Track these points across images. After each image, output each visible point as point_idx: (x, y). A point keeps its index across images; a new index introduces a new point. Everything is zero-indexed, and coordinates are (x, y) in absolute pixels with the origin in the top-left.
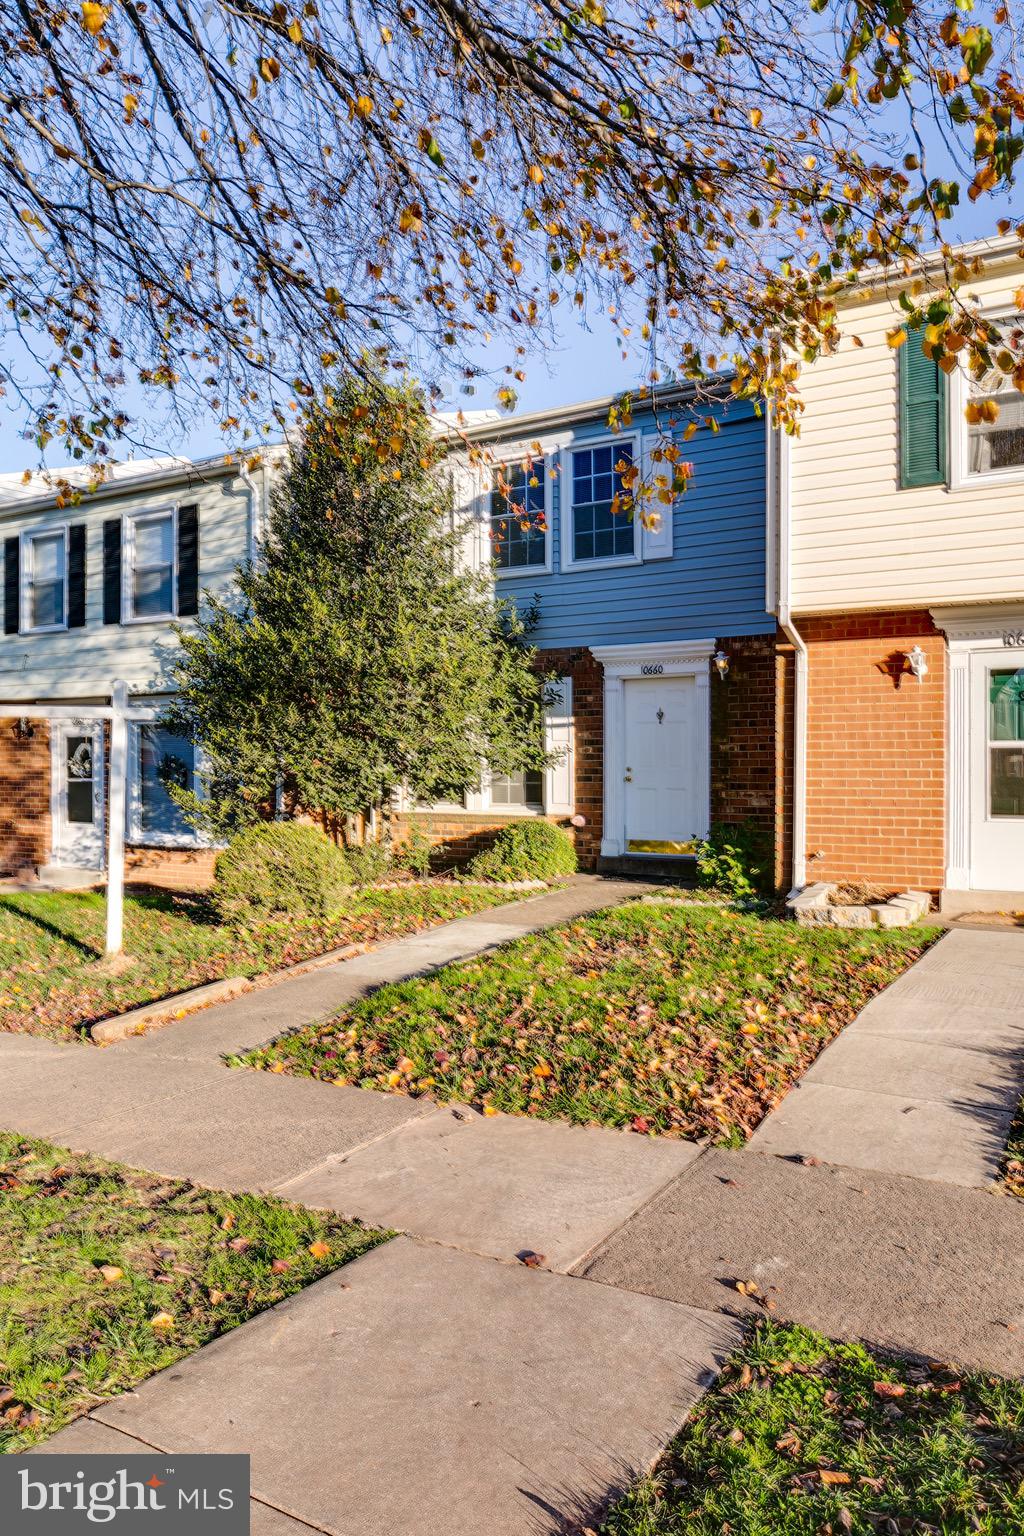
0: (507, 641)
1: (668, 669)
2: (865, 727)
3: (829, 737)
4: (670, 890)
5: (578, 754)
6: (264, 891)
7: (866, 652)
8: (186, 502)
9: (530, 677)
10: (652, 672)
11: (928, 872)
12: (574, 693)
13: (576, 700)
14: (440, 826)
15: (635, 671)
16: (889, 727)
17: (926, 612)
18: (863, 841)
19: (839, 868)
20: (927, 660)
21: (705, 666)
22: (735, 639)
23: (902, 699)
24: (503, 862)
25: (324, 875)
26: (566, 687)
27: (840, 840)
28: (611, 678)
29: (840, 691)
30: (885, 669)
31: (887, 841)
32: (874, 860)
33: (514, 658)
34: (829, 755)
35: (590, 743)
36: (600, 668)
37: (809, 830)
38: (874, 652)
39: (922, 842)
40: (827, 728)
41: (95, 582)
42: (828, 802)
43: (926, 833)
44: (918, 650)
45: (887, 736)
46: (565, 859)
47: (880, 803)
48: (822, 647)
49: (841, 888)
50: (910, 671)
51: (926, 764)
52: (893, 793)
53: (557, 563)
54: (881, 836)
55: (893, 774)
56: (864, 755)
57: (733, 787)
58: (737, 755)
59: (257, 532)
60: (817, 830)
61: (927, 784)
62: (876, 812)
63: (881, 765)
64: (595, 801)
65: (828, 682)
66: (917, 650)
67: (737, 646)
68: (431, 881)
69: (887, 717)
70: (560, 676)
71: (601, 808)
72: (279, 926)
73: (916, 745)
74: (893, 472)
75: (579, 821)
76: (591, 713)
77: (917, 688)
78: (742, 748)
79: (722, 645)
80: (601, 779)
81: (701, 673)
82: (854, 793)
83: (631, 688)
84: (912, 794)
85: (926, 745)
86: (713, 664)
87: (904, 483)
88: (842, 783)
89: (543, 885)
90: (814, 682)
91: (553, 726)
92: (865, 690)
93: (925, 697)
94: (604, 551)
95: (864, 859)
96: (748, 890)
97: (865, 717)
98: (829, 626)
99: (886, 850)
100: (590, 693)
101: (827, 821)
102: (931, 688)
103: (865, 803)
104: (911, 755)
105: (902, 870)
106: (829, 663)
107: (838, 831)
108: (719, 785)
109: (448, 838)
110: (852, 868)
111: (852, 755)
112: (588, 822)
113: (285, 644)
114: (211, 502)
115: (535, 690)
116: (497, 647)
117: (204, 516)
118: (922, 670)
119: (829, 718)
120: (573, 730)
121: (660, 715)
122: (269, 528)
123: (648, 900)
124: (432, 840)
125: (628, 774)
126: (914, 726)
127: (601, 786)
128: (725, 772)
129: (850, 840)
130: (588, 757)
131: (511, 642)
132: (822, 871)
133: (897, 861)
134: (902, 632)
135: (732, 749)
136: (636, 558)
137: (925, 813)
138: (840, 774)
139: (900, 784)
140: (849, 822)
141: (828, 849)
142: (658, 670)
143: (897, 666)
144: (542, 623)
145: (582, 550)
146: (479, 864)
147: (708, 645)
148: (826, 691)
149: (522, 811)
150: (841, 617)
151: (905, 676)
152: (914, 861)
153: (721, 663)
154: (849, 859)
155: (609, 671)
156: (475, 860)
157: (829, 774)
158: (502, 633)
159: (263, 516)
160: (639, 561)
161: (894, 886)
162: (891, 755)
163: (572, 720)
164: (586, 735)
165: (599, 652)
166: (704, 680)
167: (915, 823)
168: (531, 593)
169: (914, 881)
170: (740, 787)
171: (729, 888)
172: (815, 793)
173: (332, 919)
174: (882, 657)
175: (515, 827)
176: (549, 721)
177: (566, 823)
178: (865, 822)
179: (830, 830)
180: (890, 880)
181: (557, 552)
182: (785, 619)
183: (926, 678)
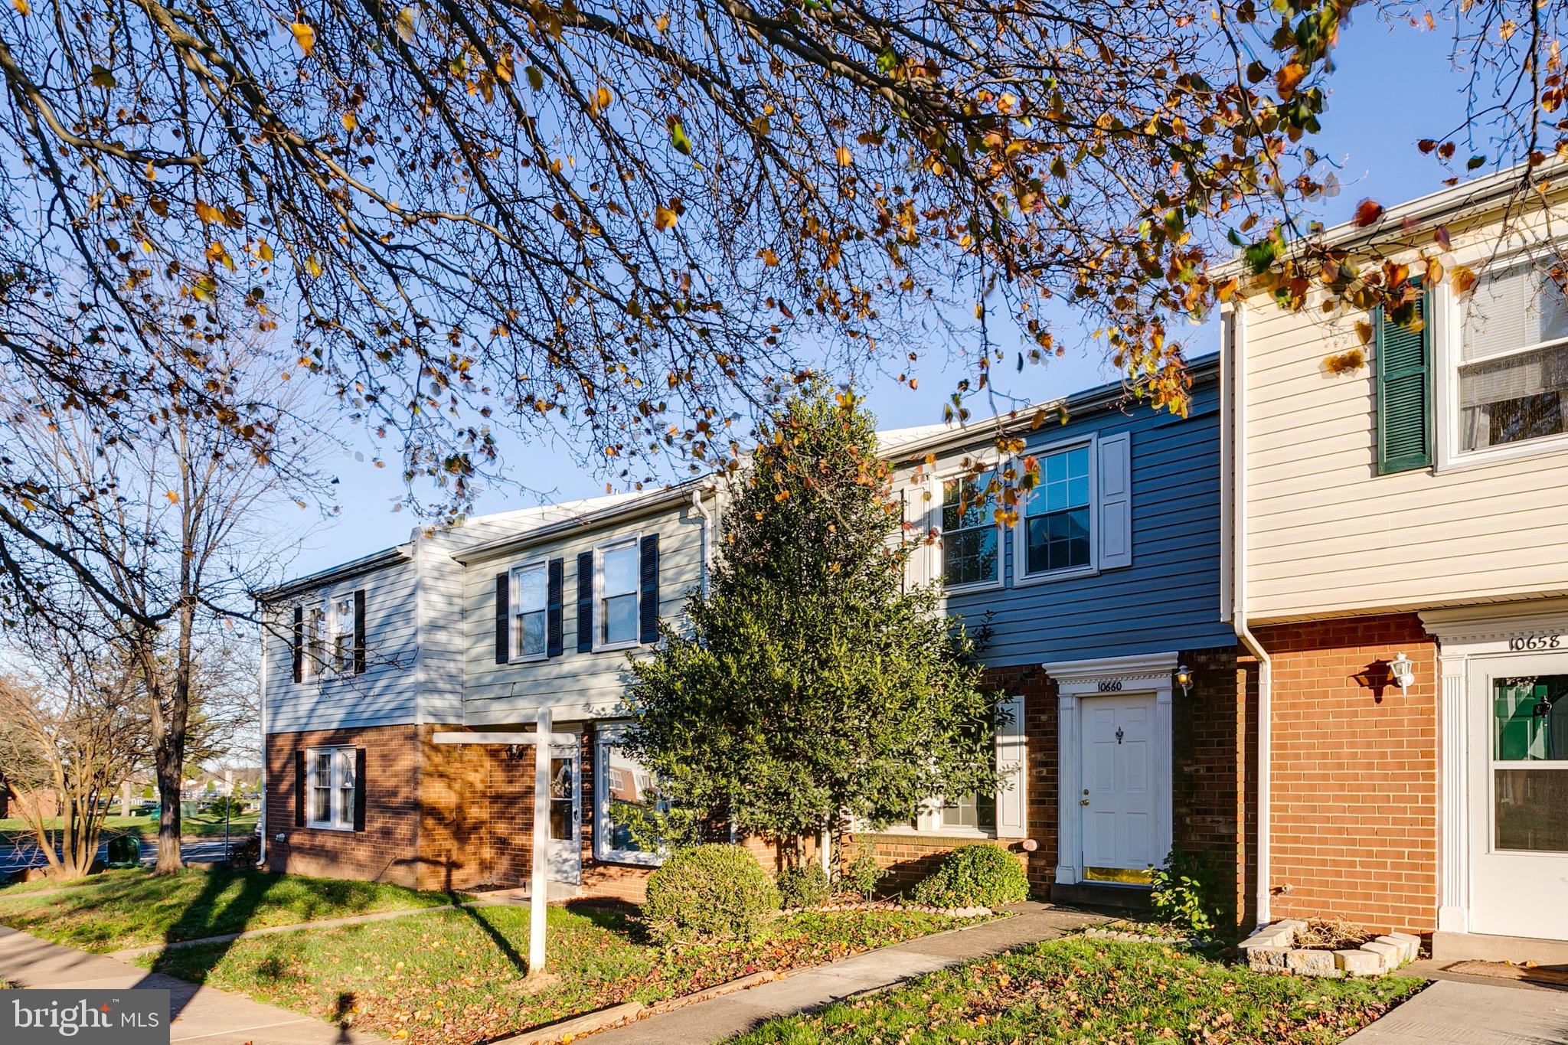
0: (958, 660)
1: (1128, 685)
2: (1340, 745)
3: (1297, 756)
4: (1122, 923)
5: (1030, 775)
6: (688, 914)
7: (1340, 661)
8: (647, 533)
9: (978, 696)
10: (1110, 689)
11: (1416, 911)
12: (1026, 713)
13: (1028, 720)
14: (892, 848)
15: (1092, 688)
16: (1369, 745)
17: (1414, 615)
18: (1338, 874)
19: (1310, 904)
20: (1414, 669)
21: (1166, 681)
22: (1200, 652)
23: (1383, 713)
24: (948, 888)
25: (749, 898)
26: (1017, 706)
27: (1310, 873)
28: (1065, 695)
29: (1310, 706)
30: (1365, 681)
31: (1368, 875)
32: (1351, 896)
33: (963, 677)
34: (1297, 777)
35: (1044, 764)
36: (1055, 685)
37: (1273, 860)
38: (1349, 661)
39: (1409, 877)
40: (1293, 747)
41: (570, 613)
42: (1295, 829)
43: (1414, 867)
44: (1402, 657)
45: (1365, 755)
46: (1015, 885)
47: (1358, 831)
48: (1288, 658)
49: (1311, 927)
50: (1395, 682)
51: (1413, 788)
52: (1374, 821)
53: (1009, 577)
54: (1359, 869)
55: (1374, 799)
56: (1336, 777)
57: (1198, 812)
58: (1204, 778)
59: (709, 558)
60: (1285, 861)
61: (1414, 811)
62: (1353, 842)
63: (1359, 788)
64: (1048, 825)
65: (1295, 696)
66: (1402, 660)
67: (1203, 658)
68: (873, 905)
69: (1365, 734)
70: (1009, 695)
71: (1056, 833)
72: (704, 948)
73: (1401, 766)
74: (1367, 456)
75: (1032, 845)
76: (1045, 733)
77: (1402, 701)
78: (1209, 769)
79: (1185, 658)
80: (1056, 802)
81: (1163, 689)
82: (1327, 820)
83: (1089, 708)
84: (1395, 821)
85: (1413, 766)
86: (1175, 679)
87: (1380, 468)
88: (1313, 809)
89: (989, 912)
90: (1280, 697)
91: (1004, 745)
92: (1340, 704)
93: (1411, 711)
94: (1060, 563)
95: (1339, 895)
96: (1206, 926)
97: (1340, 735)
98: (1298, 635)
99: (1366, 886)
100: (1043, 712)
101: (1294, 851)
102: (1418, 701)
103: (1340, 831)
104: (1395, 777)
105: (1386, 909)
106: (1297, 675)
107: (1309, 862)
108: (1183, 810)
109: (900, 860)
110: (1325, 905)
111: (1325, 777)
112: (1041, 847)
113: (724, 668)
114: (671, 531)
115: (983, 710)
116: (947, 666)
117: (662, 545)
118: (1407, 679)
119: (1297, 736)
120: (1024, 749)
121: (1120, 735)
122: (721, 555)
123: (1091, 933)
124: (882, 863)
125: (1084, 797)
126: (1400, 744)
127: (1057, 810)
128: (1190, 795)
129: (1322, 873)
130: (1042, 779)
131: (964, 660)
132: (1290, 907)
133: (1378, 898)
134: (1384, 640)
135: (1197, 771)
136: (1093, 568)
137: (1414, 844)
138: (1311, 798)
139: (1381, 810)
140: (1321, 852)
141: (1297, 882)
142: (1116, 687)
143: (1378, 677)
144: (993, 640)
145: (1036, 562)
146: (923, 890)
147: (1169, 658)
148: (1294, 706)
149: (973, 833)
150: (1313, 624)
151: (1387, 688)
152: (1399, 899)
153: (1183, 678)
154: (1321, 894)
155: (1064, 689)
156: (919, 886)
157: (1298, 798)
158: (953, 652)
159: (714, 543)
160: (1095, 571)
161: (1375, 926)
162: (1371, 777)
163: (1024, 739)
164: (1039, 756)
165: (1052, 669)
166: (1166, 697)
167: (1401, 855)
168: (983, 609)
169: (1401, 921)
170: (1206, 812)
171: (1184, 924)
172: (1281, 819)
173: (757, 943)
174: (1361, 668)
175: (963, 851)
176: (999, 740)
177: (1018, 847)
178: (1341, 853)
179: (1301, 861)
180: (1371, 919)
181: (1009, 565)
182: (1241, 627)
183: (1412, 689)
